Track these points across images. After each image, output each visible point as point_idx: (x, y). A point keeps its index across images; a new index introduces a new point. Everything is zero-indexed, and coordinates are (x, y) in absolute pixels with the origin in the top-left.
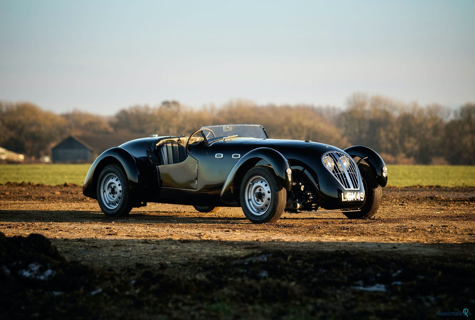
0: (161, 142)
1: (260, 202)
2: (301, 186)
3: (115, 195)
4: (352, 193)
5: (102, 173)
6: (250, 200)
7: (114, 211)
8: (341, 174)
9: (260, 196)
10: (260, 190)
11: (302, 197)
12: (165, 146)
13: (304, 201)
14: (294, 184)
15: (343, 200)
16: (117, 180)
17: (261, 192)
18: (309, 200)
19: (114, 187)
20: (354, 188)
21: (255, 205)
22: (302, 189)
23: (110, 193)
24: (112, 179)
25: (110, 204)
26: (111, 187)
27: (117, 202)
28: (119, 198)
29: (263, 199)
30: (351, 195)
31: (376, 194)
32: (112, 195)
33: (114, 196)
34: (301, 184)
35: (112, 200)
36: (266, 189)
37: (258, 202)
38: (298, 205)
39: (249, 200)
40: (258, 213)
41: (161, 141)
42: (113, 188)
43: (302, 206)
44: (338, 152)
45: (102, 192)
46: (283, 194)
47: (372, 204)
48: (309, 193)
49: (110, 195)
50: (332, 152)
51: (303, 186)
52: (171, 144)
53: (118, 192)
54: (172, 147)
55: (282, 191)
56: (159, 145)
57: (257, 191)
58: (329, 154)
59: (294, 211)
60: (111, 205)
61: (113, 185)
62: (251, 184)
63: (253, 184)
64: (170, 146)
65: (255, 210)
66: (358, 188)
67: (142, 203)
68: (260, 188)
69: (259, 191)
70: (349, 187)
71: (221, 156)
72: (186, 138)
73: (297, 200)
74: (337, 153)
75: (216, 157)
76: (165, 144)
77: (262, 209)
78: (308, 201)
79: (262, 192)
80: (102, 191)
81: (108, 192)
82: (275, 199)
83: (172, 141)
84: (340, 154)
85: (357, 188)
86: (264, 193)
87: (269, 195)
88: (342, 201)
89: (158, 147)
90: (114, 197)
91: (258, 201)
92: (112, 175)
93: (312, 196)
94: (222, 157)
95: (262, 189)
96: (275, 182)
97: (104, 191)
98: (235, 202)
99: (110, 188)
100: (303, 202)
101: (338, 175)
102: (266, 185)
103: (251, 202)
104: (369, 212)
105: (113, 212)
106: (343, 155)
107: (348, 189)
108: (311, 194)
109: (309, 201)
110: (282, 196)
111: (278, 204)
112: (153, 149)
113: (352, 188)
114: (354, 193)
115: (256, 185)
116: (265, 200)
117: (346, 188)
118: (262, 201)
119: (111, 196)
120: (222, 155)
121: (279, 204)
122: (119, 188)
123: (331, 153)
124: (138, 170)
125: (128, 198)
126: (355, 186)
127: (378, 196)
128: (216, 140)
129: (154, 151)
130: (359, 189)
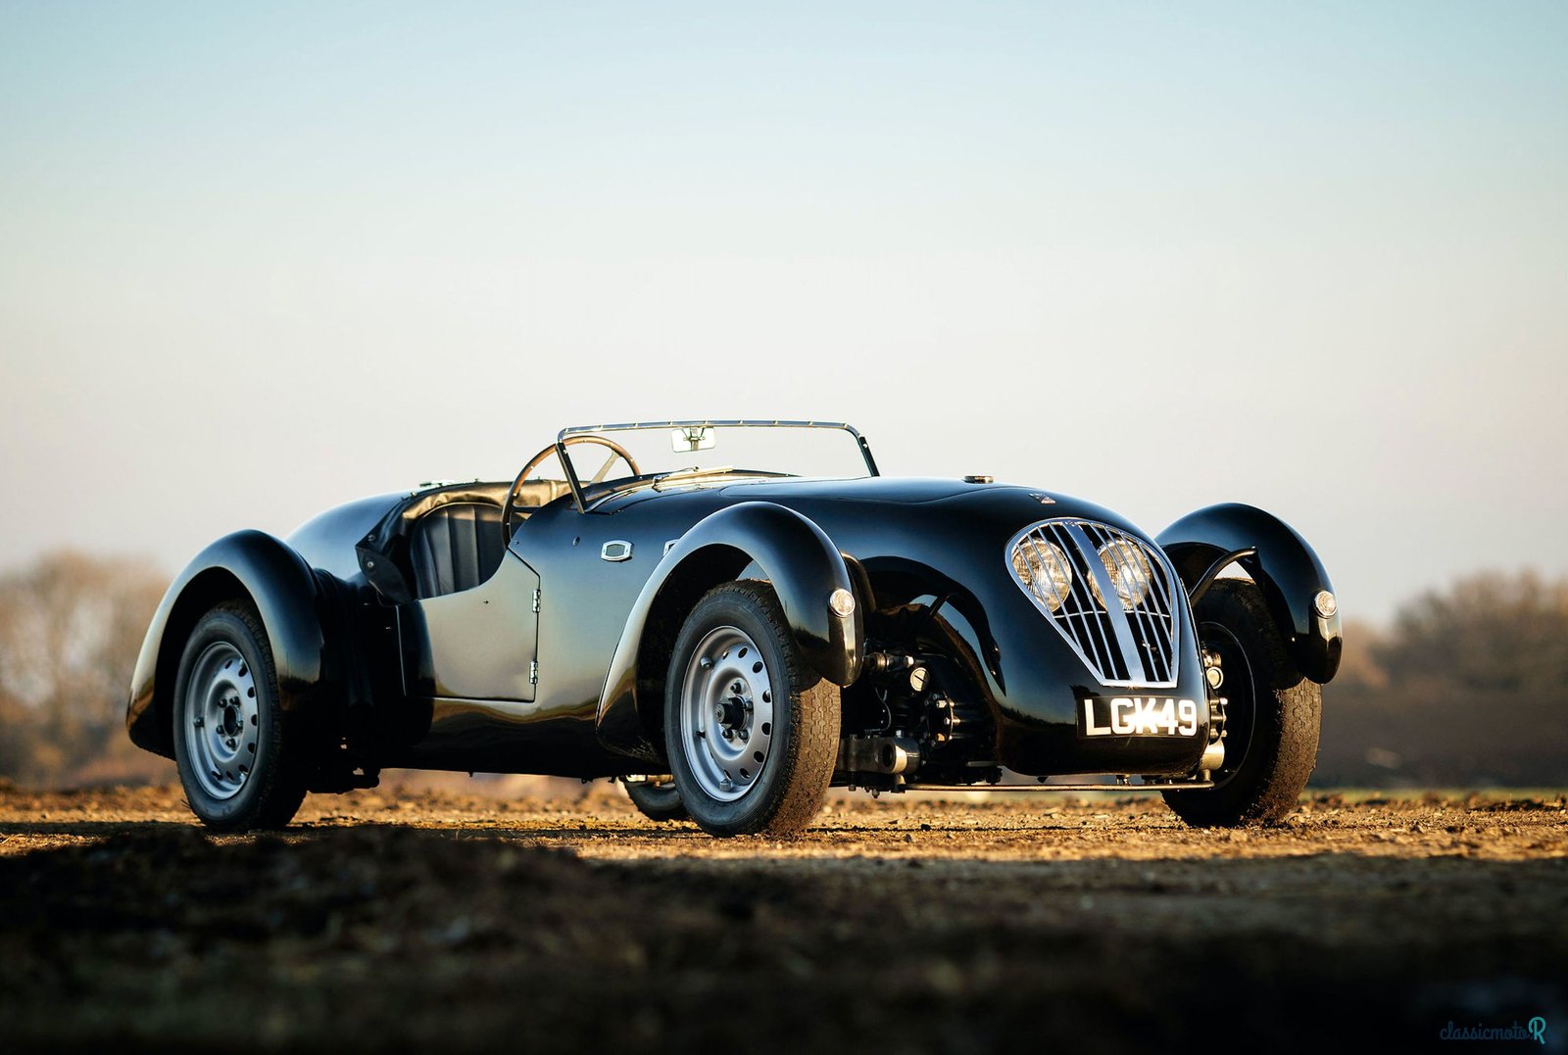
0: (426, 505)
1: (737, 745)
2: (913, 668)
3: (236, 739)
4: (1138, 701)
5: (192, 642)
6: (703, 735)
7: (229, 808)
8: (1091, 619)
9: (735, 716)
10: (738, 689)
11: (917, 718)
12: (443, 519)
13: (925, 735)
14: (882, 662)
15: (1092, 730)
16: (242, 673)
17: (738, 696)
18: (946, 730)
19: (231, 700)
20: (1150, 677)
21: (717, 755)
22: (917, 684)
23: (220, 731)
24: (227, 667)
25: (220, 778)
26: (225, 701)
27: (243, 768)
28: (251, 747)
29: (749, 730)
30: (1133, 708)
31: (1289, 715)
32: (228, 738)
33: (233, 741)
34: (911, 661)
35: (224, 760)
36: (756, 686)
37: (731, 741)
38: (902, 756)
39: (699, 736)
40: (732, 791)
41: (429, 499)
42: (230, 707)
43: (921, 758)
44: (1092, 525)
45: (193, 727)
46: (824, 705)
47: (1275, 758)
48: (943, 699)
49: (219, 736)
50: (1061, 524)
51: (921, 672)
52: (473, 511)
53: (247, 724)
54: (478, 522)
55: (815, 689)
56: (419, 517)
57: (729, 694)
58: (1047, 530)
59: (882, 780)
60: (224, 783)
61: (229, 695)
62: (703, 662)
63: (712, 665)
64: (469, 521)
65: (721, 777)
66: (1166, 680)
67: (359, 772)
68: (735, 681)
69: (734, 695)
70: (1124, 674)
71: (621, 550)
72: (548, 488)
73: (899, 733)
74: (1087, 529)
75: (603, 556)
76: (446, 515)
77: (744, 772)
78: (941, 738)
79: (745, 696)
80: (191, 720)
81: (212, 724)
82: (789, 728)
83: (481, 499)
84: (1102, 531)
85: (1164, 678)
86: (751, 703)
87: (764, 712)
88: (1088, 734)
89: (413, 523)
90: (233, 745)
91: (730, 736)
92: (230, 651)
93: (957, 715)
94: (626, 555)
95: (742, 686)
96: (787, 651)
97: (200, 725)
98: (647, 749)
99: (222, 706)
100: (922, 741)
101: (1077, 621)
102: (757, 668)
103: (704, 744)
104: (1263, 795)
105: (227, 811)
106: (1116, 536)
107: (1117, 683)
108: (952, 704)
109: (947, 738)
110: (819, 713)
111: (798, 747)
112: (387, 535)
113: (1138, 680)
114: (1144, 702)
115: (722, 667)
116: (754, 731)
117: (1109, 675)
118: (745, 739)
119: (223, 740)
120: (628, 546)
121: (805, 750)
122: (249, 707)
123: (1057, 527)
124: (321, 633)
125: (279, 747)
126: (1155, 669)
127: (1303, 724)
128: (621, 487)
129: (391, 541)
130: (1172, 683)
